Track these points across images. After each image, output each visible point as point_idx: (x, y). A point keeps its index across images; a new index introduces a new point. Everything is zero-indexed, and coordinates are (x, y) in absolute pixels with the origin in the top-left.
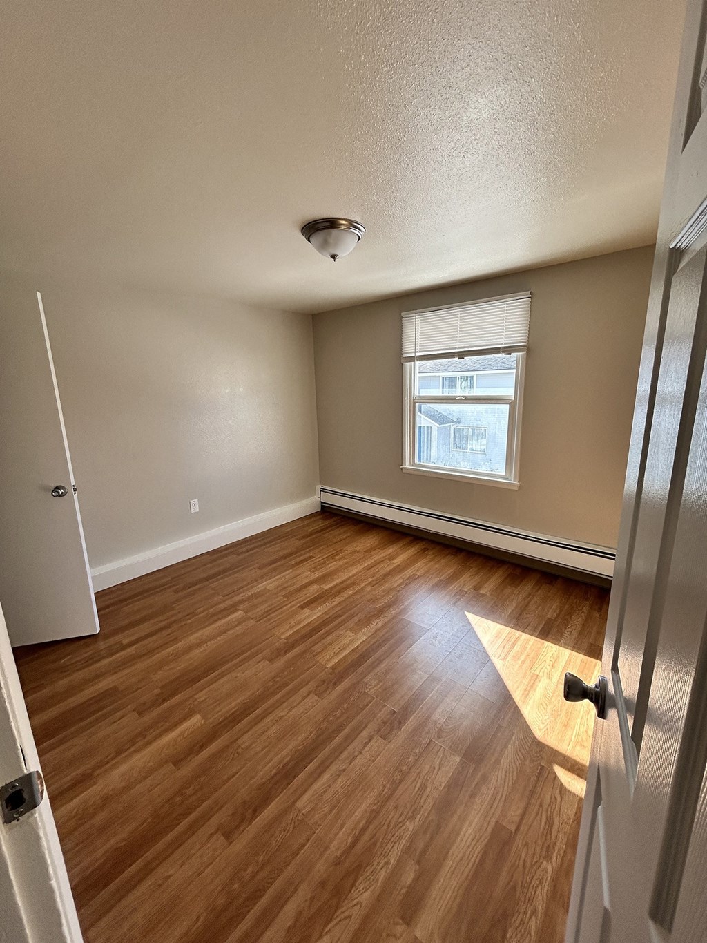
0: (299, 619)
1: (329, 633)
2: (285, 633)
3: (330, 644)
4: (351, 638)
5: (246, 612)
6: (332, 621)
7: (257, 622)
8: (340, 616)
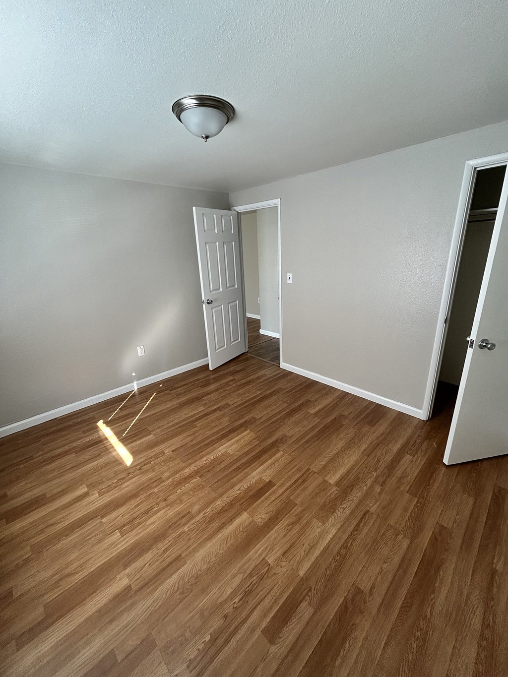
0: (273, 470)
1: (246, 453)
2: (280, 457)
3: (247, 445)
4: (231, 448)
5: (325, 481)
6: (243, 464)
7: (309, 469)
8: (235, 470)
